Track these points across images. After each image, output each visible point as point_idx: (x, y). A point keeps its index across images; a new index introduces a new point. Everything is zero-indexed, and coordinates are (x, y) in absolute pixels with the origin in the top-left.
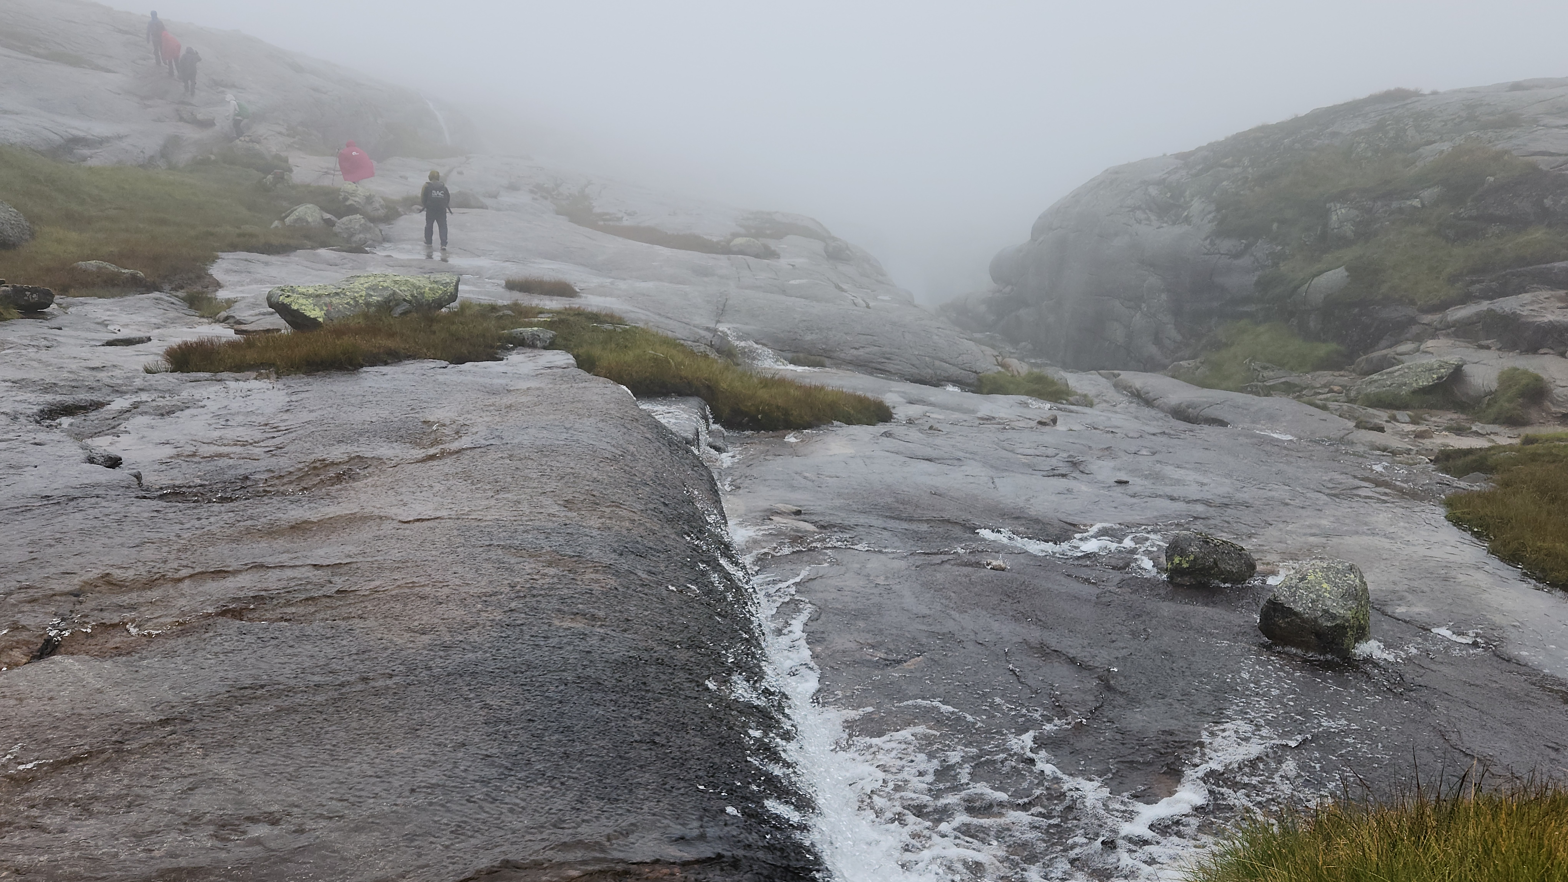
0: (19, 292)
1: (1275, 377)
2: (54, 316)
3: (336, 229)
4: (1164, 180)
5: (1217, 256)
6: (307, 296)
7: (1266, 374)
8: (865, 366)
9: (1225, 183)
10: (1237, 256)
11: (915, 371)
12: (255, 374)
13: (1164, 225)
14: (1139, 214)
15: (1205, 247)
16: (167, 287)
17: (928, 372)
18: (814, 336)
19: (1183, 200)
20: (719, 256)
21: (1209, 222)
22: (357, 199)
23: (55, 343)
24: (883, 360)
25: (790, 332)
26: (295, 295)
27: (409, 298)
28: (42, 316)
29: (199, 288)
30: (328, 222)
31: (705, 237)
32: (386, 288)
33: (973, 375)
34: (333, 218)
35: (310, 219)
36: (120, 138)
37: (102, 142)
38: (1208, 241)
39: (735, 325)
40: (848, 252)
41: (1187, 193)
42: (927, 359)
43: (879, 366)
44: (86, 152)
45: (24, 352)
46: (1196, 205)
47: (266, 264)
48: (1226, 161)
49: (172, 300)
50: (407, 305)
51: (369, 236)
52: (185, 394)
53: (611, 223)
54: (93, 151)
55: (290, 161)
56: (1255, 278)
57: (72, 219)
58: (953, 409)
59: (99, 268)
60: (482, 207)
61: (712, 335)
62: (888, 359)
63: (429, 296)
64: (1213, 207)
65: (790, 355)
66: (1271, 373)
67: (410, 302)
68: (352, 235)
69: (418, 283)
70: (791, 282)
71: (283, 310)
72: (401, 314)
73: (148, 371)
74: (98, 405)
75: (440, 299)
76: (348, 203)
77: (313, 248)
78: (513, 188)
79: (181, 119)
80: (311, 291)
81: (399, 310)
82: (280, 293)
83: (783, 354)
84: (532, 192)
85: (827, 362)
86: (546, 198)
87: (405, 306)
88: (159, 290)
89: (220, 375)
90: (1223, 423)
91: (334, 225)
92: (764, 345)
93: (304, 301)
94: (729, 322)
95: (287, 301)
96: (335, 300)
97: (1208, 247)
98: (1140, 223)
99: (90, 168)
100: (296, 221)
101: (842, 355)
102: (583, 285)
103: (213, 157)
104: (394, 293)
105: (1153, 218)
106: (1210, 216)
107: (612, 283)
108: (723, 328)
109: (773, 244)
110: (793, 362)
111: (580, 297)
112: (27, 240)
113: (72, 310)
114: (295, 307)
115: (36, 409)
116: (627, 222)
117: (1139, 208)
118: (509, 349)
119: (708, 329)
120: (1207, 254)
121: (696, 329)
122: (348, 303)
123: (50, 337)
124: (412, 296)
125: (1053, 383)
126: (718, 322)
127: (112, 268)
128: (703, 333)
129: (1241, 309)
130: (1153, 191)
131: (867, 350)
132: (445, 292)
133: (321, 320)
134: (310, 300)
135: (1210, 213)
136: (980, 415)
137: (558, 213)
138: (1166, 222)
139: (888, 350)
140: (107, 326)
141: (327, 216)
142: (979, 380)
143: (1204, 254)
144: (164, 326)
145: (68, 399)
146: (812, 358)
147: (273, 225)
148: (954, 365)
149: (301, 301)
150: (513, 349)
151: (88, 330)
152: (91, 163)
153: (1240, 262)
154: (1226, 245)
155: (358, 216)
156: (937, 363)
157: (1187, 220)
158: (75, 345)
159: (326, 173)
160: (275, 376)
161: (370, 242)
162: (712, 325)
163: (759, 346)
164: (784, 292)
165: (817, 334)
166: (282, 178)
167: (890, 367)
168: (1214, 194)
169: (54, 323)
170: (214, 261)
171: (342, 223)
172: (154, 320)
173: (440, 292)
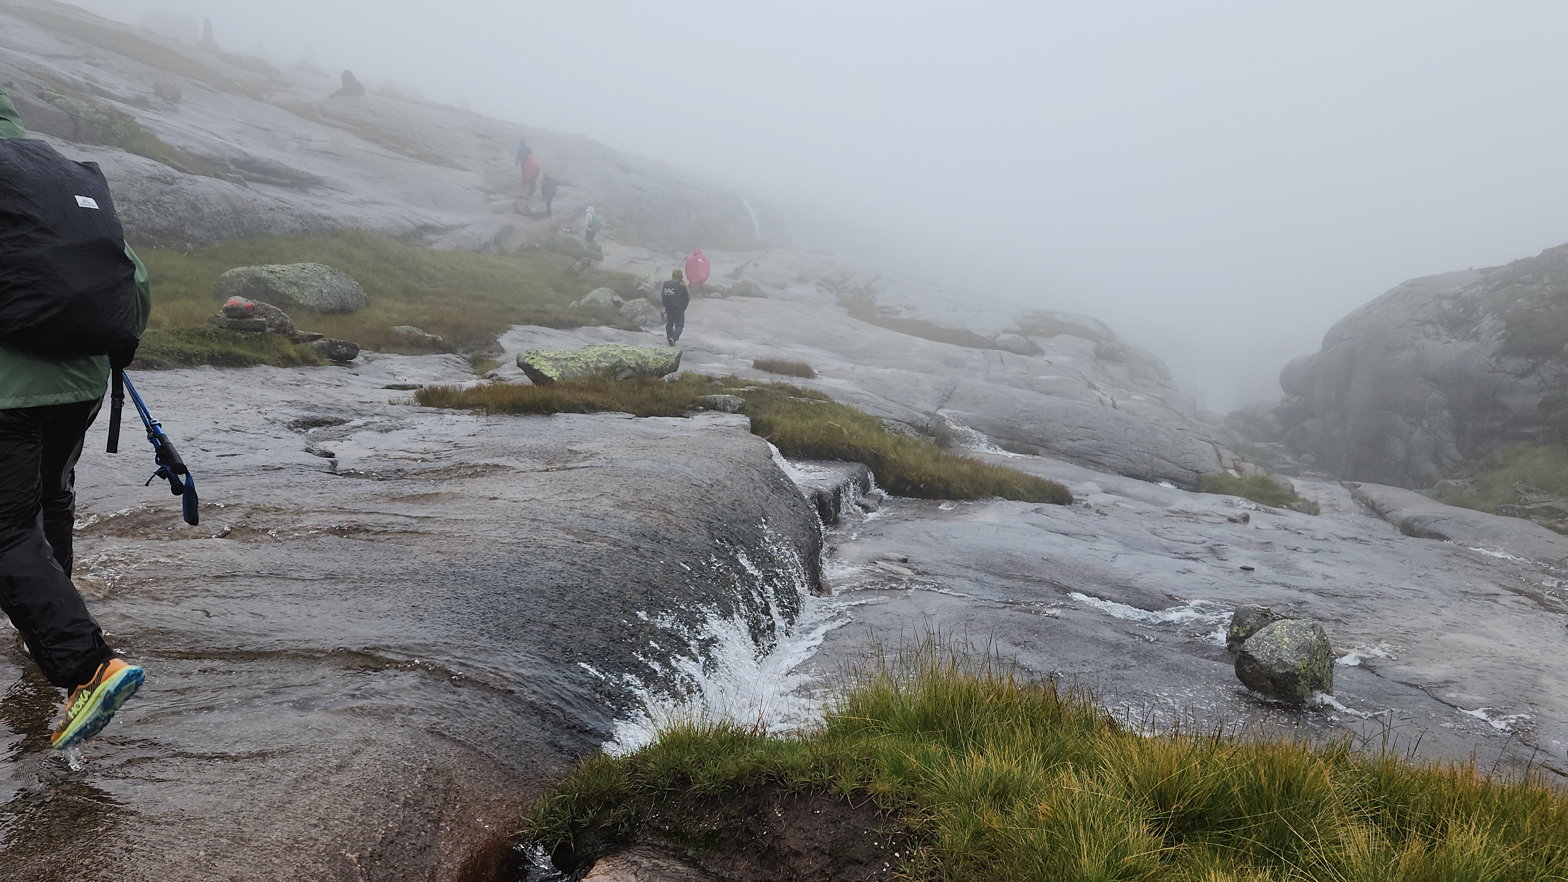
0: (334, 345)
1: (1537, 500)
2: (357, 365)
3: (622, 310)
4: (1460, 294)
5: (1502, 375)
6: (548, 359)
7: (1529, 497)
8: (1079, 457)
9: (1520, 300)
10: (1524, 375)
11: (1131, 465)
12: (470, 412)
13: (1453, 340)
14: (1429, 329)
15: (1490, 365)
16: (461, 350)
17: (1143, 468)
18: (1033, 426)
19: (1475, 316)
20: (975, 349)
21: (1498, 339)
22: (648, 285)
23: (345, 384)
24: (1099, 453)
25: (1008, 420)
26: (539, 358)
27: (633, 365)
28: (350, 365)
29: (486, 353)
30: (618, 304)
31: (976, 332)
32: (613, 356)
33: (1192, 475)
34: (622, 300)
35: (602, 301)
36: (462, 226)
37: (447, 229)
38: (1494, 359)
39: (955, 411)
40: (1121, 353)
41: (1481, 308)
42: (1146, 455)
43: (1094, 459)
44: (433, 237)
45: (317, 387)
46: (1488, 322)
47: (548, 336)
48: (1525, 277)
49: (458, 360)
50: (631, 371)
51: (649, 317)
52: (408, 420)
53: (888, 316)
54: (438, 237)
55: (604, 250)
56: (1540, 399)
57: (408, 293)
58: (1145, 501)
59: (409, 332)
60: (762, 297)
61: (929, 419)
62: (1104, 452)
63: (652, 365)
64: (1504, 324)
65: (1004, 442)
66: (1535, 497)
67: (634, 369)
68: (636, 315)
69: (643, 354)
70: (1043, 377)
71: (528, 369)
72: (625, 379)
73: (391, 403)
74: (342, 422)
75: (662, 368)
76: (640, 288)
77: (597, 325)
78: (801, 280)
79: (518, 212)
80: (552, 355)
81: (624, 375)
82: (526, 355)
83: (999, 441)
84: (819, 284)
85: (1041, 450)
86: (831, 291)
87: (630, 372)
88: (453, 352)
89: (442, 411)
90: (1441, 537)
91: (621, 306)
92: (981, 431)
93: (544, 363)
94: (951, 408)
95: (531, 362)
96: (571, 364)
97: (1493, 364)
98: (1428, 338)
99: (432, 251)
100: (590, 302)
101: (1058, 446)
102: (822, 368)
103: (538, 245)
104: (621, 360)
105: (1443, 332)
106: (1500, 333)
107: (852, 368)
108: (940, 413)
109: (1040, 342)
110: (1006, 448)
111: (816, 378)
112: (362, 308)
113: (374, 362)
114: (536, 367)
115: (292, 419)
116: (905, 315)
117: (1430, 322)
118: (699, 411)
119: (927, 413)
120: (1492, 372)
121: (916, 413)
122: (581, 367)
123: (343, 379)
124: (637, 364)
125: (1277, 487)
126: (940, 407)
127: (419, 332)
128: (920, 416)
129: (1523, 431)
130: (1446, 305)
131: (1084, 442)
132: (667, 363)
133: (555, 379)
134: (550, 363)
135: (1500, 330)
136: (1172, 508)
137: (839, 305)
138: (1456, 338)
139: (1106, 444)
140: (395, 375)
141: (617, 298)
142: (1199, 479)
143: (1489, 372)
144: (442, 379)
145: (319, 415)
146: (1027, 446)
147: (571, 305)
148: (1174, 463)
149: (542, 363)
150: (703, 411)
151: (380, 377)
152: (435, 247)
153: (1524, 382)
154: (1513, 363)
155: (643, 299)
156: (1156, 460)
157: (1476, 336)
158: (361, 386)
159: (632, 262)
160: (485, 413)
161: (649, 323)
162: (932, 410)
163: (974, 431)
164: (1030, 386)
165: (1036, 424)
166: (589, 265)
167: (1105, 460)
168: (1508, 311)
169: (355, 371)
170: (505, 332)
171: (628, 306)
172: (435, 374)
173: (663, 362)
